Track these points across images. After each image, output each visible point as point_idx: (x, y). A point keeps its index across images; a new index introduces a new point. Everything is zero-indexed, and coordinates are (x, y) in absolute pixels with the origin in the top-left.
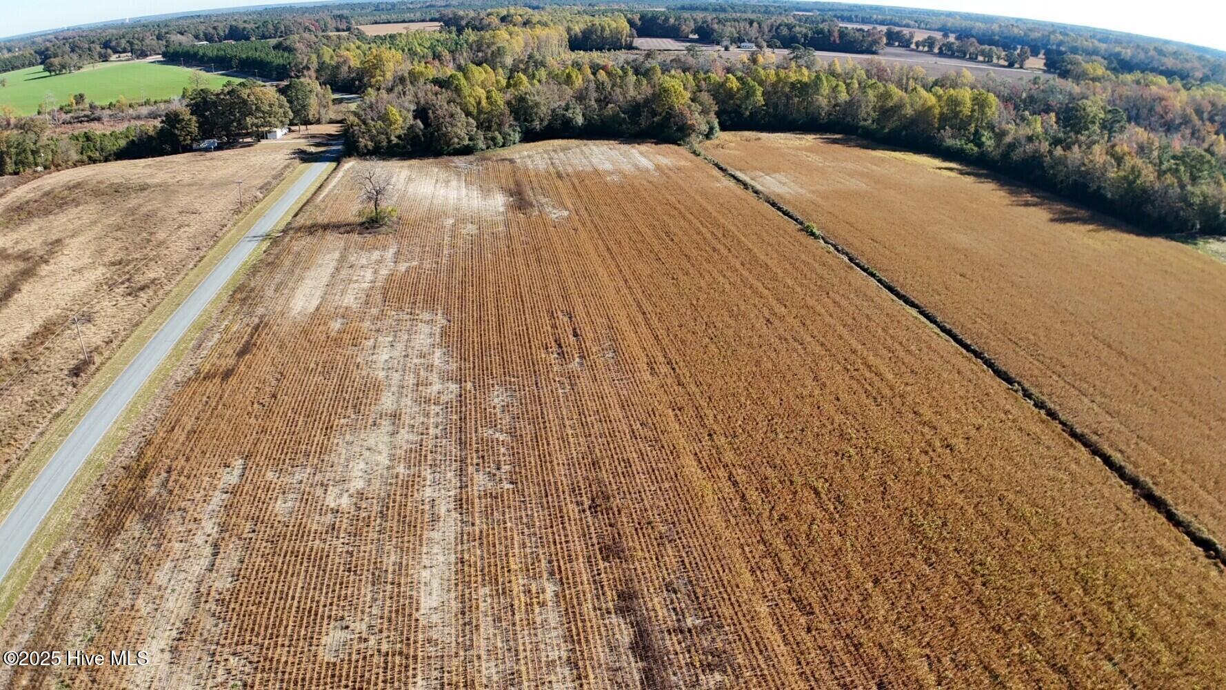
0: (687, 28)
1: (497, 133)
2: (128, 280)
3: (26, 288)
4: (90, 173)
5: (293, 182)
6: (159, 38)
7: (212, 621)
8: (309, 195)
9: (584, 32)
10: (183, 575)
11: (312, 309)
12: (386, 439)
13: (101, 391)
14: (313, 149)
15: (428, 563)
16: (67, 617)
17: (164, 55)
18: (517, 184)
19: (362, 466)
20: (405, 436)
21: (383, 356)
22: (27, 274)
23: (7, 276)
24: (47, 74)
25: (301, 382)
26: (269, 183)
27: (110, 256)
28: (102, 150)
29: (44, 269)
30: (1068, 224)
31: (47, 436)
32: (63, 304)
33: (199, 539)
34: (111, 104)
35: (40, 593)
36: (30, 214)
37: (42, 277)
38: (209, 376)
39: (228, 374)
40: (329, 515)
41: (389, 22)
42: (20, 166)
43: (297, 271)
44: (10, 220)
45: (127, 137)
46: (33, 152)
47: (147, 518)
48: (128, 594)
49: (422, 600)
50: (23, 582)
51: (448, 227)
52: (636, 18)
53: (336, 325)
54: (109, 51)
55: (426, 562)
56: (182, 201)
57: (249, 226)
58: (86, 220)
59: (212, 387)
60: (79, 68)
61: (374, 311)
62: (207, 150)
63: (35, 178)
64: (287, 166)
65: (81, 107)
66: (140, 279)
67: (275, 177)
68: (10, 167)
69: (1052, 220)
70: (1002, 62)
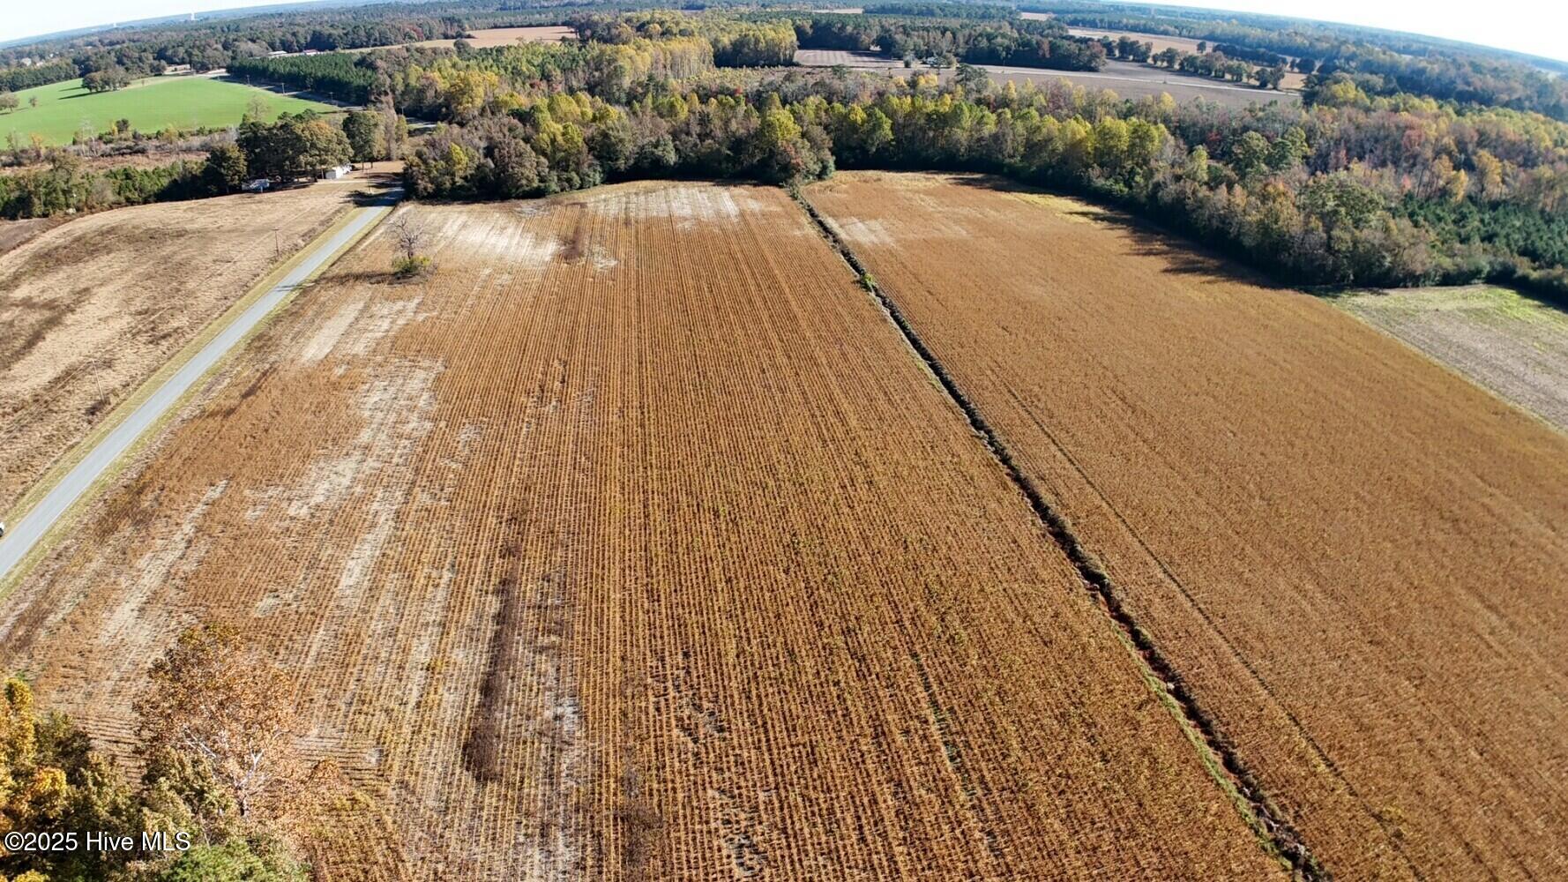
0: (868, 37)
1: (574, 174)
2: (153, 329)
3: (50, 336)
4: (126, 217)
5: (340, 228)
6: (225, 47)
7: (175, 591)
8: (353, 243)
9: (734, 44)
10: (159, 562)
11: (321, 356)
12: (354, 465)
13: (114, 426)
14: (373, 191)
15: (356, 556)
16: (61, 591)
17: (229, 69)
18: (577, 231)
19: (327, 485)
20: (371, 463)
21: (374, 398)
22: (53, 323)
23: (32, 325)
24: (87, 91)
25: (292, 420)
26: (314, 230)
27: (138, 305)
28: (141, 191)
29: (69, 318)
30: (1182, 275)
31: (61, 463)
32: (85, 352)
33: (177, 537)
34: (158, 133)
35: (43, 575)
36: (59, 262)
37: (67, 326)
38: (213, 415)
39: (231, 411)
40: (288, 521)
41: (512, 26)
42: (50, 207)
43: (317, 322)
44: (37, 267)
45: (171, 175)
46: (64, 192)
47: (137, 523)
48: (113, 575)
49: (343, 580)
50: (29, 567)
51: (483, 277)
52: (807, 25)
53: (339, 371)
54: (163, 62)
55: (354, 554)
56: (219, 248)
57: (282, 276)
58: (116, 268)
59: (212, 424)
60: (126, 84)
61: (379, 359)
62: (256, 191)
63: (66, 221)
64: (339, 211)
65: (123, 135)
66: (164, 328)
67: (322, 223)
68: (38, 208)
69: (1166, 271)
70: (1253, 82)
